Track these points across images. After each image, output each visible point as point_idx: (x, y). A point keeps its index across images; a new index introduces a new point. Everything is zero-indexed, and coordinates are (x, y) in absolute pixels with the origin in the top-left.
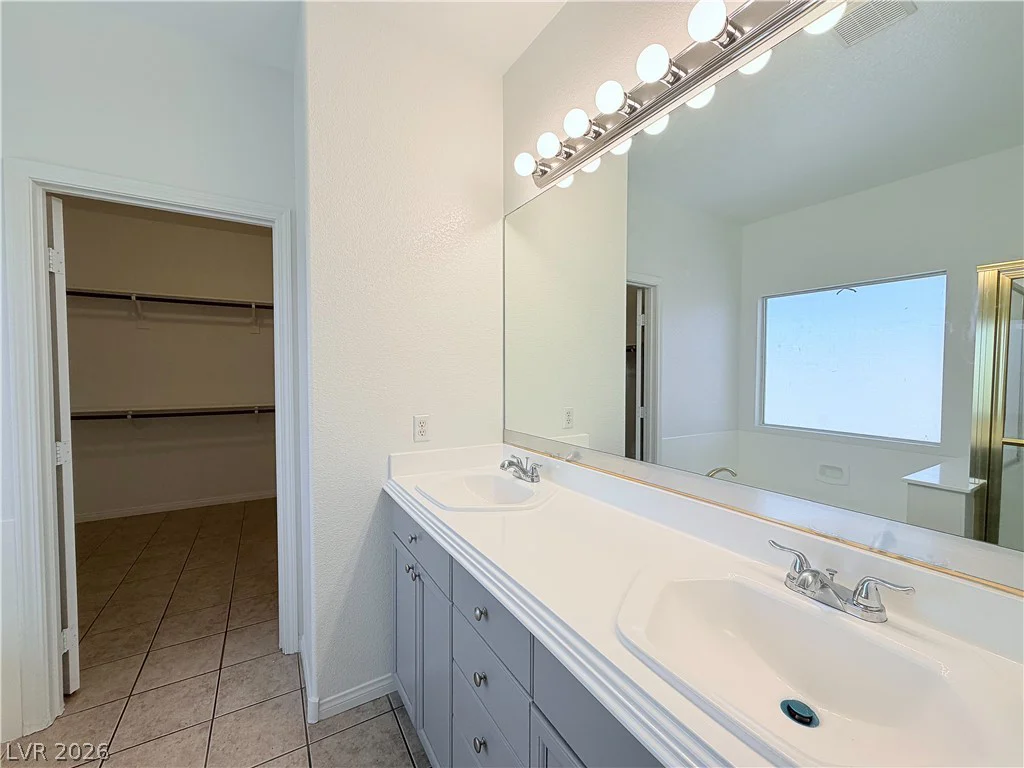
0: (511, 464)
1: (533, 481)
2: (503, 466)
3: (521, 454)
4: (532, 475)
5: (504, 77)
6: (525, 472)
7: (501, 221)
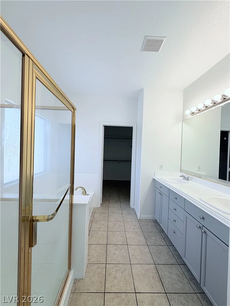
0: (182, 176)
1: (187, 180)
2: (180, 176)
3: (185, 175)
4: (188, 179)
5: (184, 90)
6: (185, 178)
7: (182, 122)
